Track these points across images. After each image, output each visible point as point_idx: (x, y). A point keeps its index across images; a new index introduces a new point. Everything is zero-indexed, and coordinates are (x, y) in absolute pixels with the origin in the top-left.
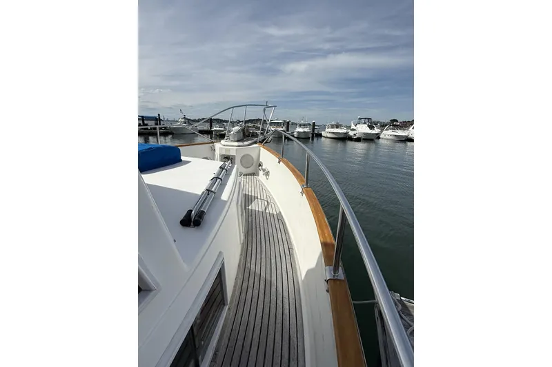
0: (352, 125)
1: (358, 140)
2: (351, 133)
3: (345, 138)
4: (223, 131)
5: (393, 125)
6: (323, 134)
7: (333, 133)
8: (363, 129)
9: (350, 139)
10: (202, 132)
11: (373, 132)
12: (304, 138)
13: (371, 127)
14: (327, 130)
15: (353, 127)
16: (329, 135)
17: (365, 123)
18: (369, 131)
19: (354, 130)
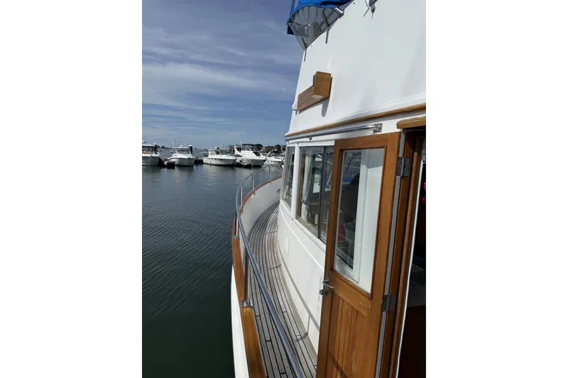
0: (236, 150)
1: (248, 167)
2: (238, 160)
3: (233, 166)
5: (274, 152)
6: (205, 160)
7: (221, 160)
8: (248, 155)
9: (240, 165)
11: (259, 158)
13: (257, 154)
14: (210, 156)
16: (214, 162)
17: (250, 149)
18: (255, 157)
19: (239, 156)
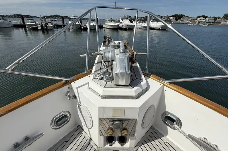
0: (121, 20)
1: (125, 29)
2: (121, 25)
3: (117, 29)
4: (34, 25)
5: (142, 20)
6: (104, 26)
7: (111, 25)
8: (126, 23)
10: (17, 26)
11: (132, 24)
12: (93, 29)
13: (131, 22)
14: (106, 24)
15: (121, 21)
16: (108, 27)
17: (127, 19)
18: (130, 23)
19: (121, 23)
